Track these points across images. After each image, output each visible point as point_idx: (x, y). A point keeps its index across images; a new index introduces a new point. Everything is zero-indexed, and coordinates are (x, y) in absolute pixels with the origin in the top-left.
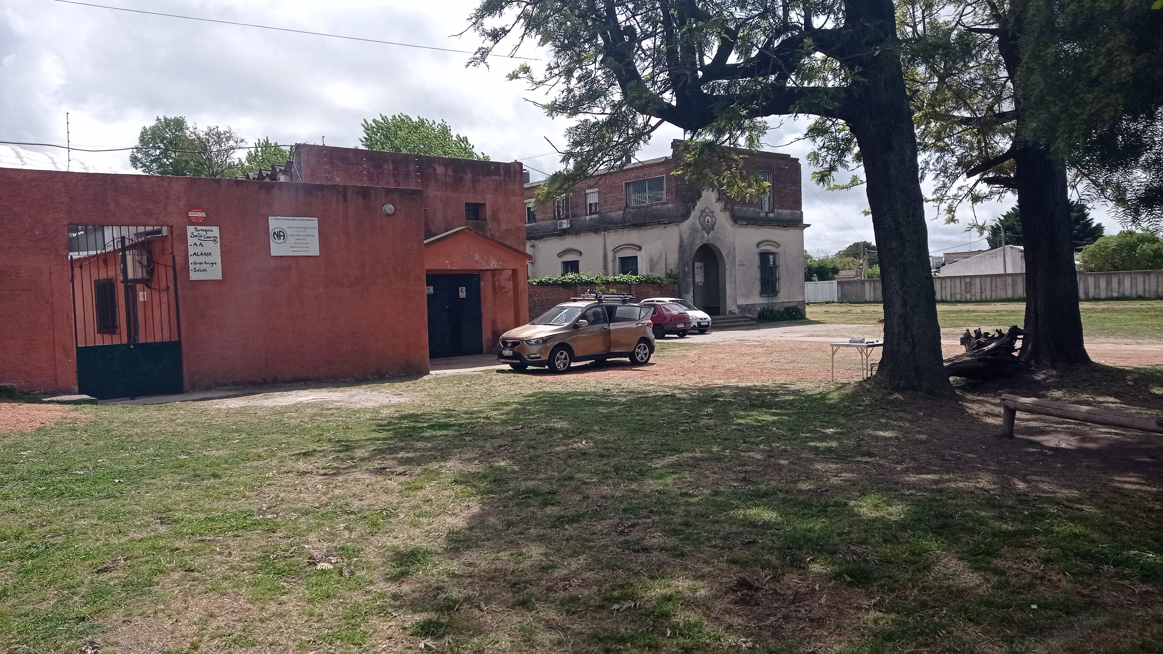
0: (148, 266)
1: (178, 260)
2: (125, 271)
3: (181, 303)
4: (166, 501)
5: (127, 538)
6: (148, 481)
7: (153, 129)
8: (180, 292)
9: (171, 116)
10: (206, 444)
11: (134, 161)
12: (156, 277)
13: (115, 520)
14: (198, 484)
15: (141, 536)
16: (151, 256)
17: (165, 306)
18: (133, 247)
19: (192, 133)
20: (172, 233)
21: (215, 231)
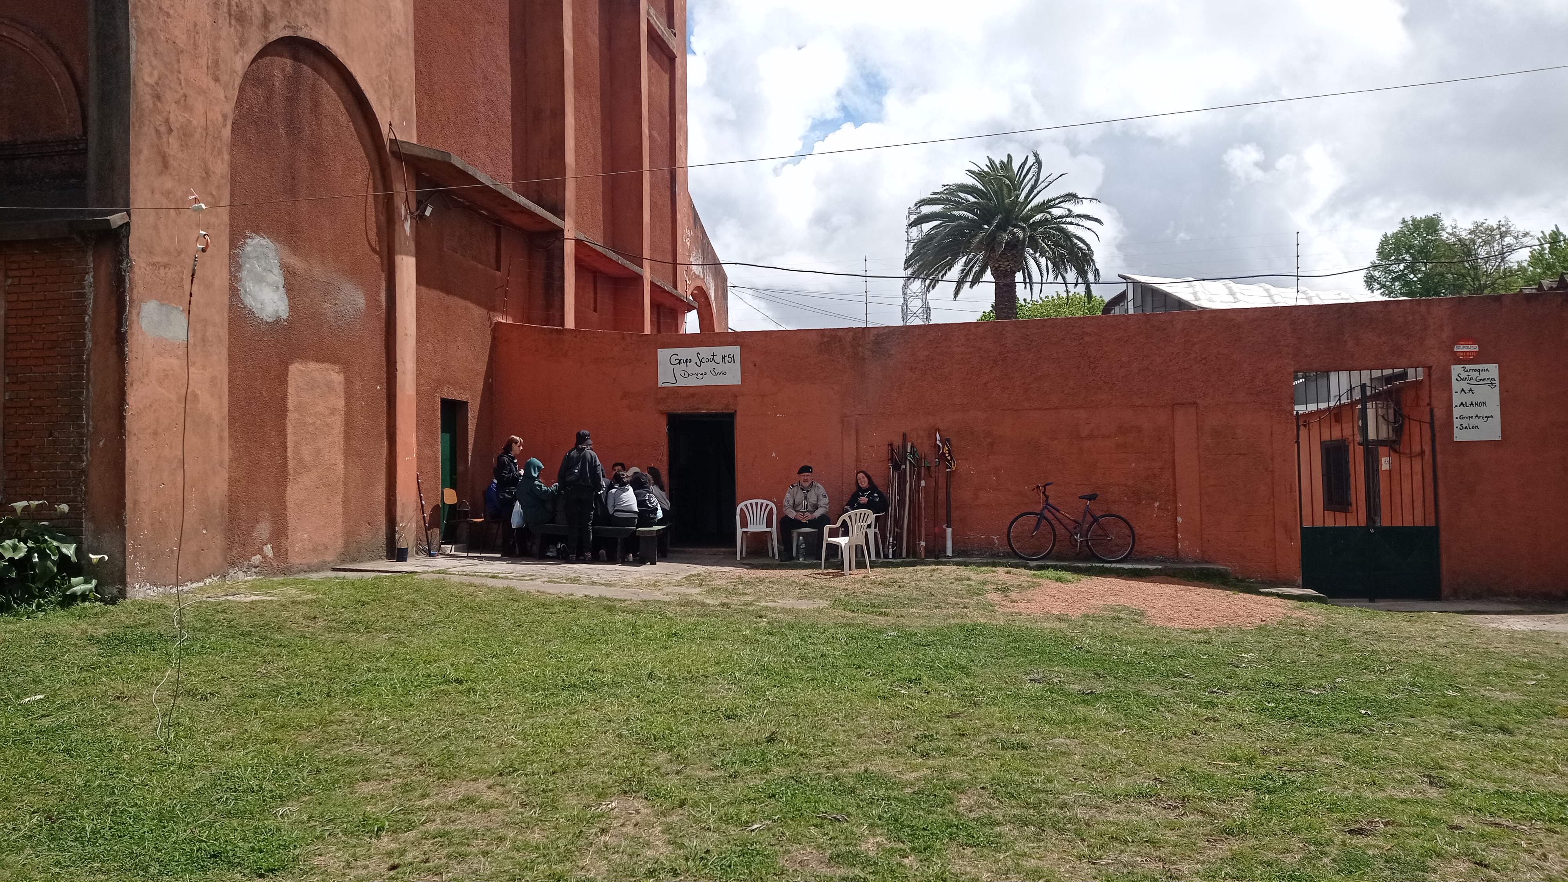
0: (1395, 423)
1: (1439, 413)
2: (1364, 430)
3: (1440, 474)
4: (1433, 752)
5: (1384, 794)
6: (1405, 720)
7: (1395, 235)
8: (1439, 458)
9: (1420, 215)
10: (1485, 677)
11: (1370, 281)
12: (1406, 438)
13: (1366, 765)
14: (1480, 736)
15: (1403, 796)
16: (1400, 409)
17: (1418, 478)
18: (1375, 397)
19: (1450, 234)
20: (1430, 375)
21: (1493, 370)
